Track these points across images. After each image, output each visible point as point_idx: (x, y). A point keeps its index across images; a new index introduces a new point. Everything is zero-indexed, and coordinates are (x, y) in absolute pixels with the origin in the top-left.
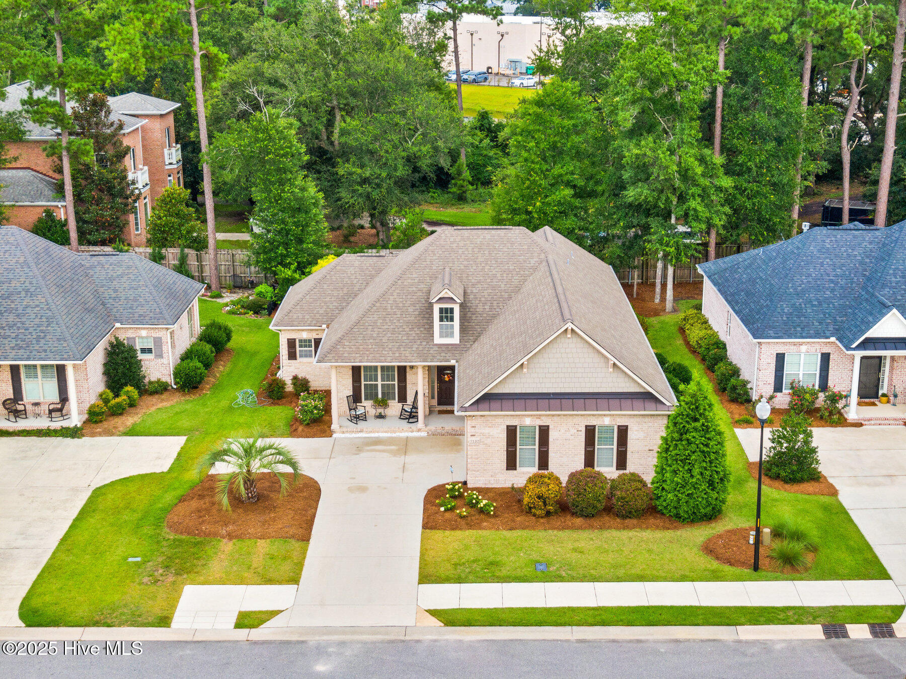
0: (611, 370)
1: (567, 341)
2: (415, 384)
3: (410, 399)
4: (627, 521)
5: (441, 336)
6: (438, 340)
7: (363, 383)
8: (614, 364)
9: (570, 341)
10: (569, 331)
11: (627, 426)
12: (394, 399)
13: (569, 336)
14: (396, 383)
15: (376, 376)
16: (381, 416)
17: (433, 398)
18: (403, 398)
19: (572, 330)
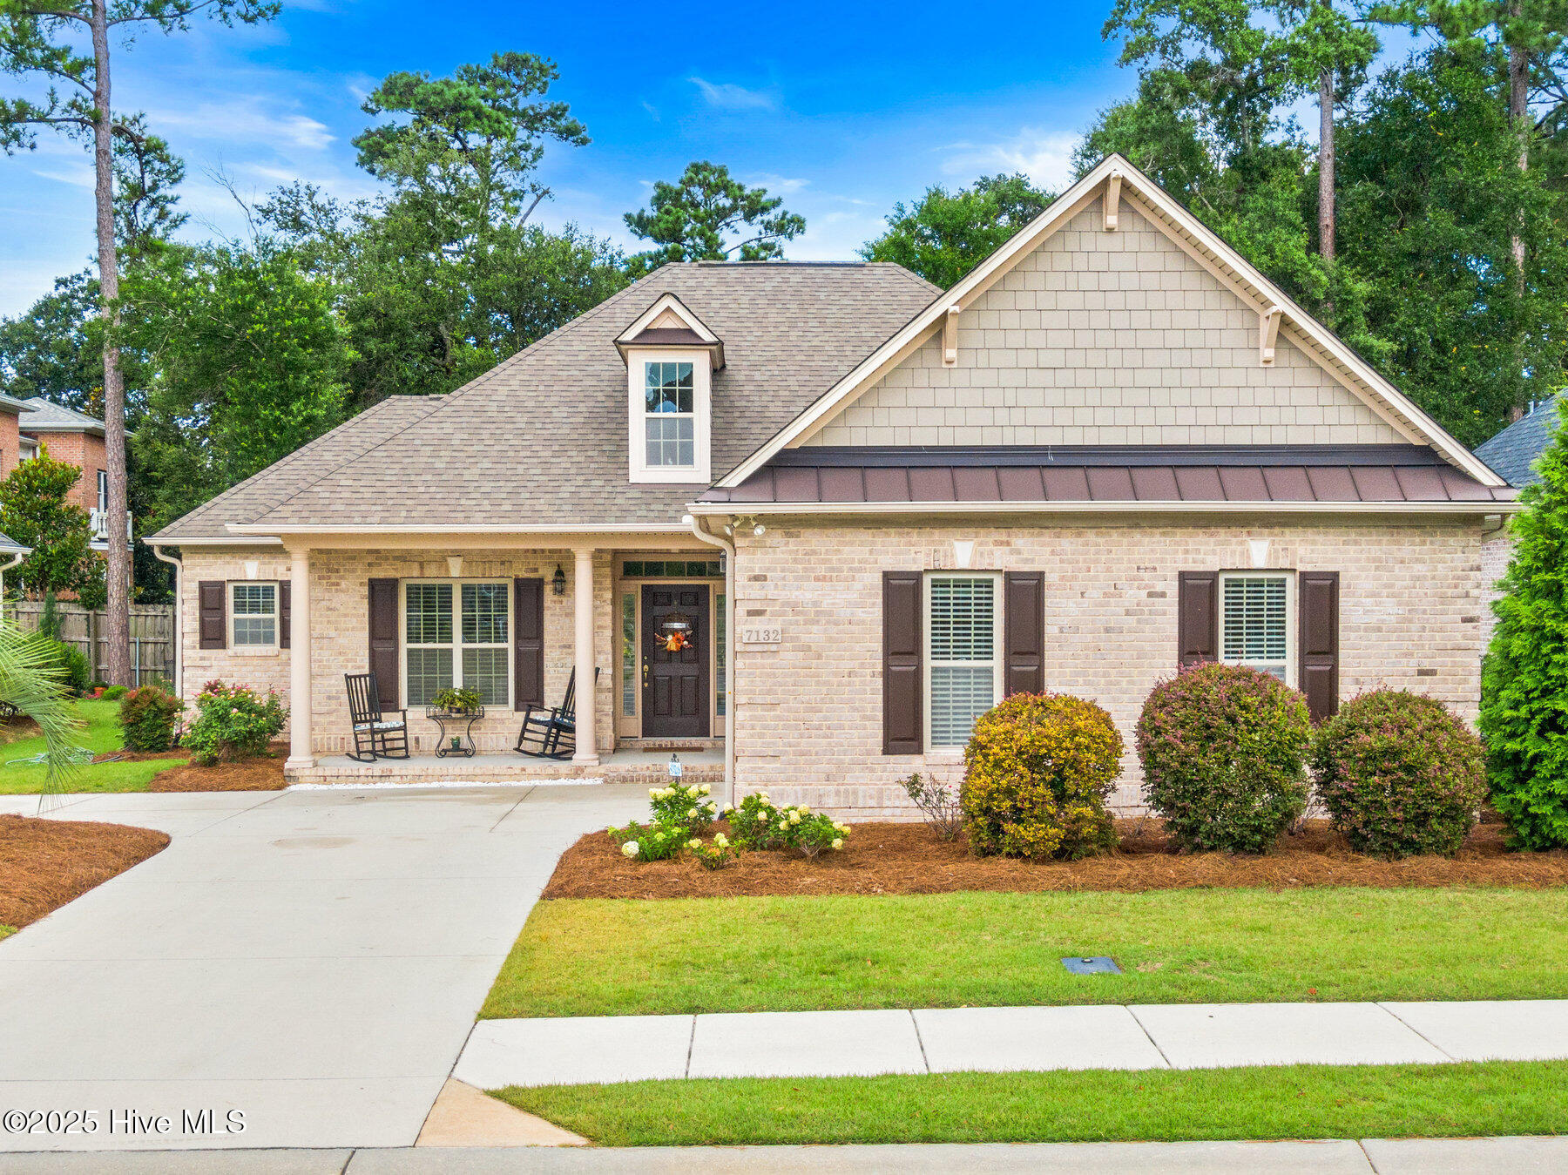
0: (1269, 353)
1: (1106, 242)
2: (569, 647)
3: (553, 697)
4: (1410, 863)
5: (653, 458)
6: (640, 470)
7: (404, 646)
8: (1285, 322)
9: (1115, 242)
10: (1114, 191)
11: (1335, 576)
12: (505, 702)
13: (1112, 220)
14: (510, 646)
15: (446, 623)
16: (457, 750)
17: (629, 707)
18: (530, 696)
19: (1126, 186)
